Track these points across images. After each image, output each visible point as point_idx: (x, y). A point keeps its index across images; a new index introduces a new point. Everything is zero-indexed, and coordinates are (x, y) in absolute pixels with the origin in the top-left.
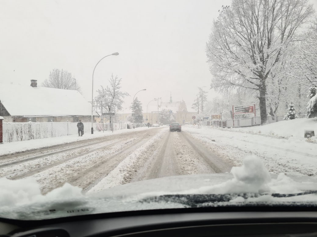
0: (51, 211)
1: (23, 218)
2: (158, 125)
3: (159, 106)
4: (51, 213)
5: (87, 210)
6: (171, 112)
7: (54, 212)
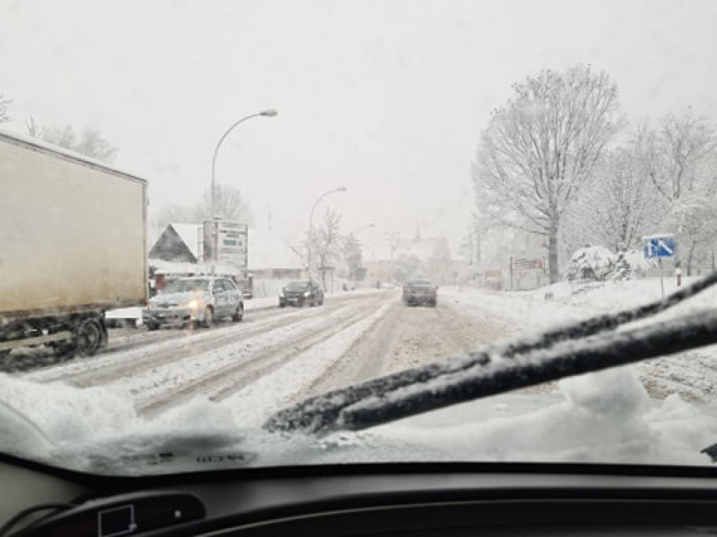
0: (162, 455)
1: (101, 471)
2: (392, 285)
3: (393, 248)
4: (162, 461)
5: (241, 457)
6: (416, 260)
7: (169, 458)
